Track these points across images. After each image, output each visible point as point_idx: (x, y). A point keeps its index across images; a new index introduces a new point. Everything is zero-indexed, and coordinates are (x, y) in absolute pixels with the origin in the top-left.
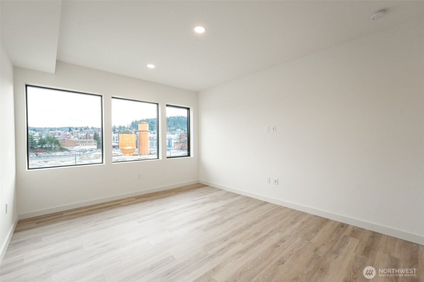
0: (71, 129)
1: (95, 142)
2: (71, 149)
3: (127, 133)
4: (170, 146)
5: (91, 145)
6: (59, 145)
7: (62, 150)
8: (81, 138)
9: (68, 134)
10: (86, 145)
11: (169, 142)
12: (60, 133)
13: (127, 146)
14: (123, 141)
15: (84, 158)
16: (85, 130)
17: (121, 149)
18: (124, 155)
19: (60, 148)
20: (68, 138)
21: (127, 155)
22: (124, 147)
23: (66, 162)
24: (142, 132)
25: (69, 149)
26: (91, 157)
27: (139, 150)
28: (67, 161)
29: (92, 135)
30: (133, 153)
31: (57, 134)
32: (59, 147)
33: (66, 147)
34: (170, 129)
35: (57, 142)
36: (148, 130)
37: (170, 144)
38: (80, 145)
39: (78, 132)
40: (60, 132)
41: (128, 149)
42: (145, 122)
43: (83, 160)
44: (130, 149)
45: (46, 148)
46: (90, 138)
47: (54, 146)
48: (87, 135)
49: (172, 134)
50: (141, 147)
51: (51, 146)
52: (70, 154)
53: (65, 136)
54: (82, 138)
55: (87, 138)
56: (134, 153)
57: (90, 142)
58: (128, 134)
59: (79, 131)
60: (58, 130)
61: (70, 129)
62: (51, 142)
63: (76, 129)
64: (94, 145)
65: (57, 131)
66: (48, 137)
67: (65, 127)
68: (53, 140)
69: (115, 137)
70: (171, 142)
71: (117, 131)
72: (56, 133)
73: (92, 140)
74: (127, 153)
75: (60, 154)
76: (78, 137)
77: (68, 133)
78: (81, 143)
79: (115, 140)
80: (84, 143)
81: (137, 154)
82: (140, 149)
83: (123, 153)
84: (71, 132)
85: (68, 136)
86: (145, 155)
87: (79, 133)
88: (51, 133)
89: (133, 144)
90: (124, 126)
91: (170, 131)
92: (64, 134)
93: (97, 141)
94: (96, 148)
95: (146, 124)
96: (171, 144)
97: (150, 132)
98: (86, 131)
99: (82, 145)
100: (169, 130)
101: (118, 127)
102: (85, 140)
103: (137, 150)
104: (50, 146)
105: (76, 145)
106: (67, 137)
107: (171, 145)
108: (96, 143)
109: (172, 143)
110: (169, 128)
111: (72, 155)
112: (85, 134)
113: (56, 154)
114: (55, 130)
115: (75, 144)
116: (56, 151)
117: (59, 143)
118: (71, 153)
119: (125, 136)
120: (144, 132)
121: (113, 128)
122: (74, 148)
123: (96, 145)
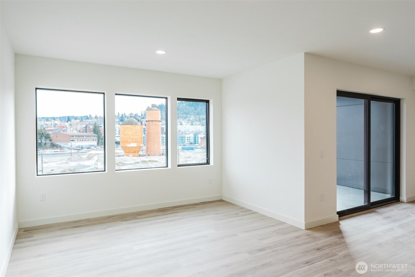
0: (70, 118)
2: (65, 146)
3: (130, 124)
4: (196, 142)
5: (89, 140)
6: (51, 140)
7: (53, 146)
8: (79, 131)
9: (64, 126)
10: (83, 140)
11: (195, 137)
12: (57, 124)
13: (130, 143)
14: (125, 135)
15: (72, 159)
16: (87, 120)
17: (123, 147)
18: (127, 156)
19: (52, 143)
20: (64, 131)
21: (130, 155)
22: (127, 144)
23: (49, 164)
24: (151, 123)
25: (62, 144)
26: (84, 157)
27: (147, 148)
28: (50, 162)
29: (92, 127)
30: (138, 152)
31: (52, 125)
32: (50, 142)
33: (58, 143)
34: (199, 118)
35: (47, 137)
36: (160, 120)
37: (197, 140)
38: (76, 140)
39: (77, 122)
40: (56, 122)
41: (131, 147)
42: (156, 108)
43: (71, 161)
44: (134, 147)
46: (90, 130)
47: (44, 142)
48: (86, 126)
49: (202, 125)
50: (149, 144)
51: (41, 141)
52: (61, 152)
54: (81, 131)
55: (86, 130)
56: (141, 153)
57: (88, 137)
58: (132, 125)
60: (54, 120)
62: (41, 136)
63: (76, 118)
64: (93, 140)
65: (53, 122)
67: (65, 117)
70: (198, 137)
73: (92, 133)
74: (130, 153)
75: (50, 152)
76: (76, 129)
78: (77, 138)
80: (81, 138)
81: (145, 154)
82: (149, 147)
83: (125, 152)
84: (69, 122)
85: (64, 128)
86: (155, 155)
87: (79, 124)
88: (46, 125)
89: (139, 140)
91: (200, 120)
93: (97, 135)
94: (96, 145)
95: (157, 110)
96: (198, 139)
98: (88, 122)
99: (78, 140)
100: (198, 119)
102: (85, 134)
103: (144, 148)
104: (40, 142)
105: (71, 141)
106: (62, 130)
107: (198, 142)
108: (96, 138)
109: (199, 139)
110: (198, 116)
111: (63, 154)
113: (45, 152)
116: (47, 148)
117: (50, 138)
118: (63, 152)
119: (128, 128)
120: (154, 123)
121: (122, 117)
122: (68, 145)
123: (95, 140)
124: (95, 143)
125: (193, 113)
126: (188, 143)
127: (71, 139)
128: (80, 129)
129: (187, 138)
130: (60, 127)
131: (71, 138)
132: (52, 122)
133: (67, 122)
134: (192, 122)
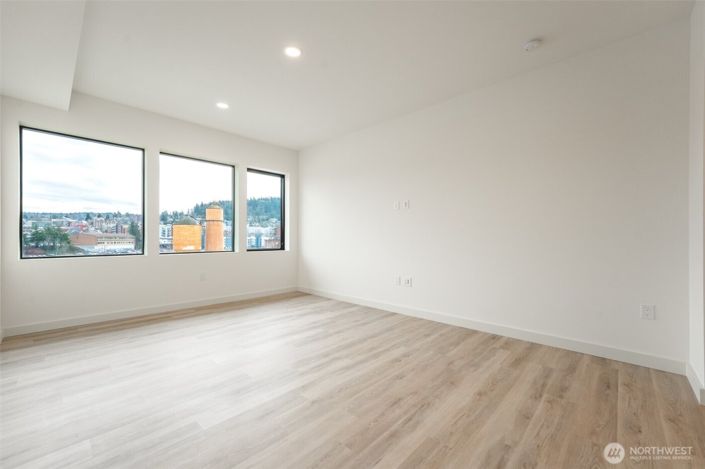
0: (90, 215)
1: (132, 238)
2: (90, 250)
3: (186, 224)
4: (259, 245)
5: (124, 243)
6: (69, 243)
7: (72, 249)
8: (106, 231)
9: (84, 225)
10: (115, 243)
11: (257, 240)
12: (71, 222)
13: (186, 246)
14: (179, 236)
16: (115, 218)
19: (70, 247)
20: (84, 231)
22: (181, 247)
24: (212, 223)
25: (86, 248)
29: (126, 227)
31: (64, 223)
32: (68, 246)
33: (80, 246)
34: (259, 219)
35: (64, 238)
36: (222, 220)
37: (259, 243)
38: (106, 242)
39: (102, 221)
40: (70, 220)
41: (188, 250)
42: (218, 207)
44: (191, 250)
45: (44, 248)
46: (123, 231)
47: (59, 245)
48: (117, 226)
49: (262, 226)
50: (209, 247)
51: (54, 244)
53: (79, 227)
54: (109, 231)
55: (117, 231)
57: (122, 238)
58: (189, 224)
59: (103, 219)
60: (66, 217)
61: (88, 216)
62: (55, 237)
63: (99, 216)
64: (130, 243)
65: (65, 220)
66: (49, 229)
67: (79, 213)
68: (57, 234)
69: (166, 231)
70: (261, 240)
71: (170, 220)
72: (63, 221)
73: (127, 234)
76: (101, 229)
77: (84, 222)
78: (107, 239)
79: (166, 235)
80: (113, 239)
82: (209, 250)
84: (89, 220)
85: (84, 227)
87: (104, 223)
88: (54, 223)
89: (198, 242)
90: (183, 213)
91: (259, 221)
92: (77, 224)
93: (135, 237)
94: (134, 248)
95: (219, 208)
96: (261, 242)
97: (226, 223)
98: (116, 220)
99: (108, 243)
100: (257, 220)
101: (172, 214)
102: (115, 234)
104: (52, 244)
105: (99, 243)
106: (82, 229)
107: (261, 244)
108: (133, 240)
109: (263, 241)
110: (257, 216)
112: (115, 225)
114: (61, 218)
115: (97, 240)
116: (62, 253)
117: (68, 239)
119: (184, 228)
120: (215, 222)
121: (163, 216)
122: (94, 248)
123: (132, 242)
124: (132, 246)
125: (251, 213)
126: (249, 246)
127: (98, 242)
128: (106, 229)
129: (248, 241)
130: (78, 226)
131: (99, 239)
132: (62, 220)
133: (86, 220)
134: (250, 223)
